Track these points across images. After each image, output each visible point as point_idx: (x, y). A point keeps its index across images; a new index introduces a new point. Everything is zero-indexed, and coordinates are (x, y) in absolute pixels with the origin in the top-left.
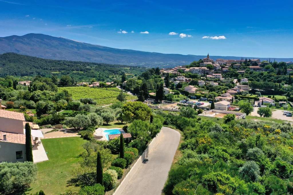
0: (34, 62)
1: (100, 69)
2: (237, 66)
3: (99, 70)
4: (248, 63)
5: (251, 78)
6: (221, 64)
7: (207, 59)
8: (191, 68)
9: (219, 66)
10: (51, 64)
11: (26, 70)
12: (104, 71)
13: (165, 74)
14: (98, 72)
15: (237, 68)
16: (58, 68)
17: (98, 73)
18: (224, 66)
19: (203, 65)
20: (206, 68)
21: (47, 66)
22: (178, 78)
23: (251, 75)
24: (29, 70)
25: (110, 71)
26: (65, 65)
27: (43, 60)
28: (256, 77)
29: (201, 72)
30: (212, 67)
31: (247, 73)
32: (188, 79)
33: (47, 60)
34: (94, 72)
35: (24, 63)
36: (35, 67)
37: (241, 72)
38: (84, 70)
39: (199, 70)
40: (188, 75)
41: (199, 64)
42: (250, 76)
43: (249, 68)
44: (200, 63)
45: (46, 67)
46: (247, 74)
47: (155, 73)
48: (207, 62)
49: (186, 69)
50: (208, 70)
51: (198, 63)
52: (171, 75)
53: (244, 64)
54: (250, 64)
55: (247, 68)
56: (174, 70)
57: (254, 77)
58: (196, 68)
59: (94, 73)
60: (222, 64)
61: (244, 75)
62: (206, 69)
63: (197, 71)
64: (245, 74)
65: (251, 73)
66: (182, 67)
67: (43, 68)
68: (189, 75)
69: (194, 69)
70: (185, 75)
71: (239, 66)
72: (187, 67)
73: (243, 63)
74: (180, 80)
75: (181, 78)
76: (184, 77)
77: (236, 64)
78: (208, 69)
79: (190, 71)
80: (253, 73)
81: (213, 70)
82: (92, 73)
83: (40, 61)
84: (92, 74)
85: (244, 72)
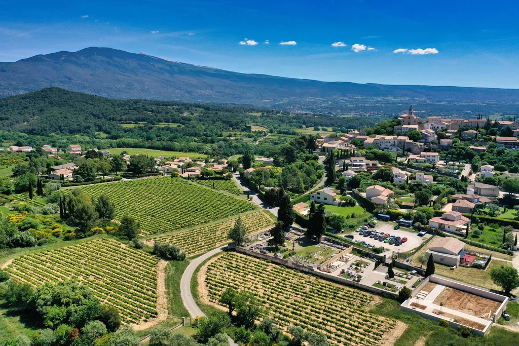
0: (92, 106)
1: (207, 119)
2: (469, 134)
3: (206, 121)
4: (493, 129)
5: (500, 164)
6: (436, 127)
7: (409, 118)
8: (378, 137)
9: (433, 133)
10: (122, 110)
11: (78, 122)
12: (214, 122)
13: (326, 150)
14: (204, 124)
15: (469, 140)
16: (133, 117)
17: (204, 128)
18: (444, 132)
19: (401, 129)
20: (406, 139)
21: (114, 112)
22: (352, 161)
23: (499, 157)
24: (83, 122)
25: (224, 122)
26: (146, 110)
27: (109, 101)
28: (511, 163)
29: (398, 146)
30: (418, 135)
31: (491, 152)
32: (371, 163)
33: (115, 101)
34: (196, 125)
35: (76, 108)
36: (93, 115)
37: (479, 150)
38: (180, 120)
39: (392, 142)
40: (372, 153)
41: (393, 128)
42: (497, 161)
43: (495, 140)
44: (395, 125)
45: (112, 116)
46: (490, 156)
47: (307, 148)
48: (409, 124)
49: (366, 139)
50: (410, 143)
51: (390, 126)
52: (338, 152)
53: (484, 131)
54: (498, 130)
55: (490, 140)
56: (344, 140)
57: (506, 161)
58: (388, 138)
59: (195, 127)
60: (438, 128)
61: (484, 157)
62: (406, 141)
63: (388, 144)
64: (488, 155)
65: (500, 153)
66: (360, 134)
67: (108, 117)
68: (374, 153)
69: (384, 139)
70: (366, 152)
71: (474, 136)
72: (369, 134)
73: (482, 128)
74: (356, 166)
75: (358, 161)
76: (363, 159)
77: (467, 129)
78: (412, 141)
79: (376, 144)
80: (504, 153)
81: (421, 142)
82: (193, 127)
83: (103, 104)
84: (192, 130)
85: (484, 150)
